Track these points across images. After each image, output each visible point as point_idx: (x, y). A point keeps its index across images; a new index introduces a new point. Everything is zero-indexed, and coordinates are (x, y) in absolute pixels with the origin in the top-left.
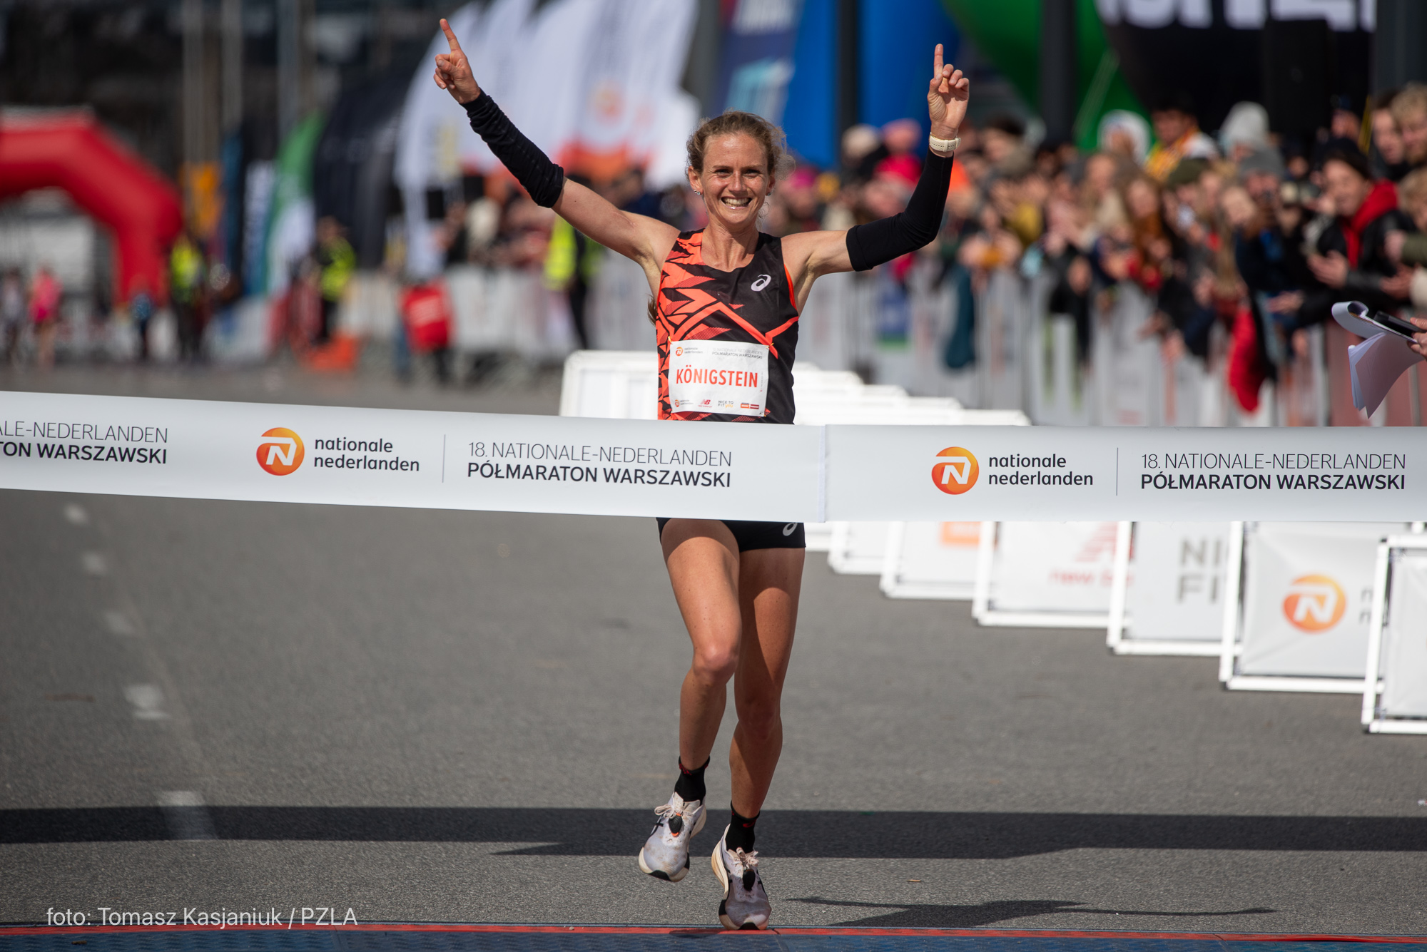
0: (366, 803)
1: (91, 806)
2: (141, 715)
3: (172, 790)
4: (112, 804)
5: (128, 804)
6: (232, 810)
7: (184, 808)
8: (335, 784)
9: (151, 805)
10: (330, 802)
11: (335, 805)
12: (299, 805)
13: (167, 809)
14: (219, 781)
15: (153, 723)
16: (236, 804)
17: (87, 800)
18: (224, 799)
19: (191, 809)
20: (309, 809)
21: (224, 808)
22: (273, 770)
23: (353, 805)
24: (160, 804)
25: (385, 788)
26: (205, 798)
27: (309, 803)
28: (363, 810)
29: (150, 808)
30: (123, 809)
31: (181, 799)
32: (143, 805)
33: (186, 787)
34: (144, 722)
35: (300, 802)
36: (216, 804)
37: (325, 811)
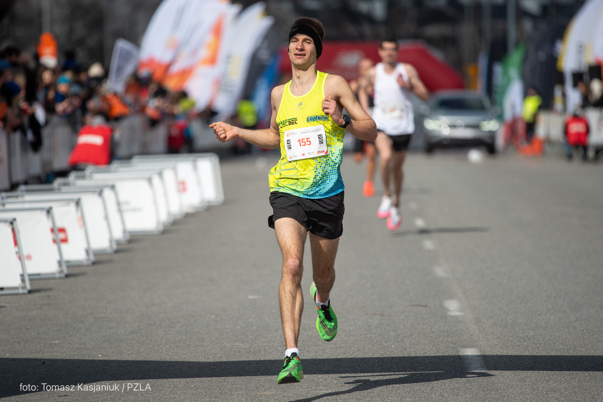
0: (553, 354)
1: (430, 355)
2: (451, 314)
3: (466, 348)
4: (439, 354)
5: (447, 354)
6: (493, 357)
7: (471, 356)
8: (539, 345)
9: (457, 355)
10: (537, 353)
11: (539, 354)
12: (523, 354)
13: (464, 356)
14: (486, 344)
15: (457, 317)
16: (495, 354)
17: (428, 353)
18: (489, 352)
19: (474, 356)
20: (527, 356)
21: (489, 356)
22: (510, 338)
23: (547, 354)
24: (461, 354)
25: (561, 347)
26: (481, 352)
27: (527, 354)
28: (551, 357)
29: (456, 356)
30: (444, 356)
31: (470, 352)
32: (453, 355)
33: (472, 347)
34: (452, 317)
35: (524, 353)
36: (486, 354)
37: (535, 357)
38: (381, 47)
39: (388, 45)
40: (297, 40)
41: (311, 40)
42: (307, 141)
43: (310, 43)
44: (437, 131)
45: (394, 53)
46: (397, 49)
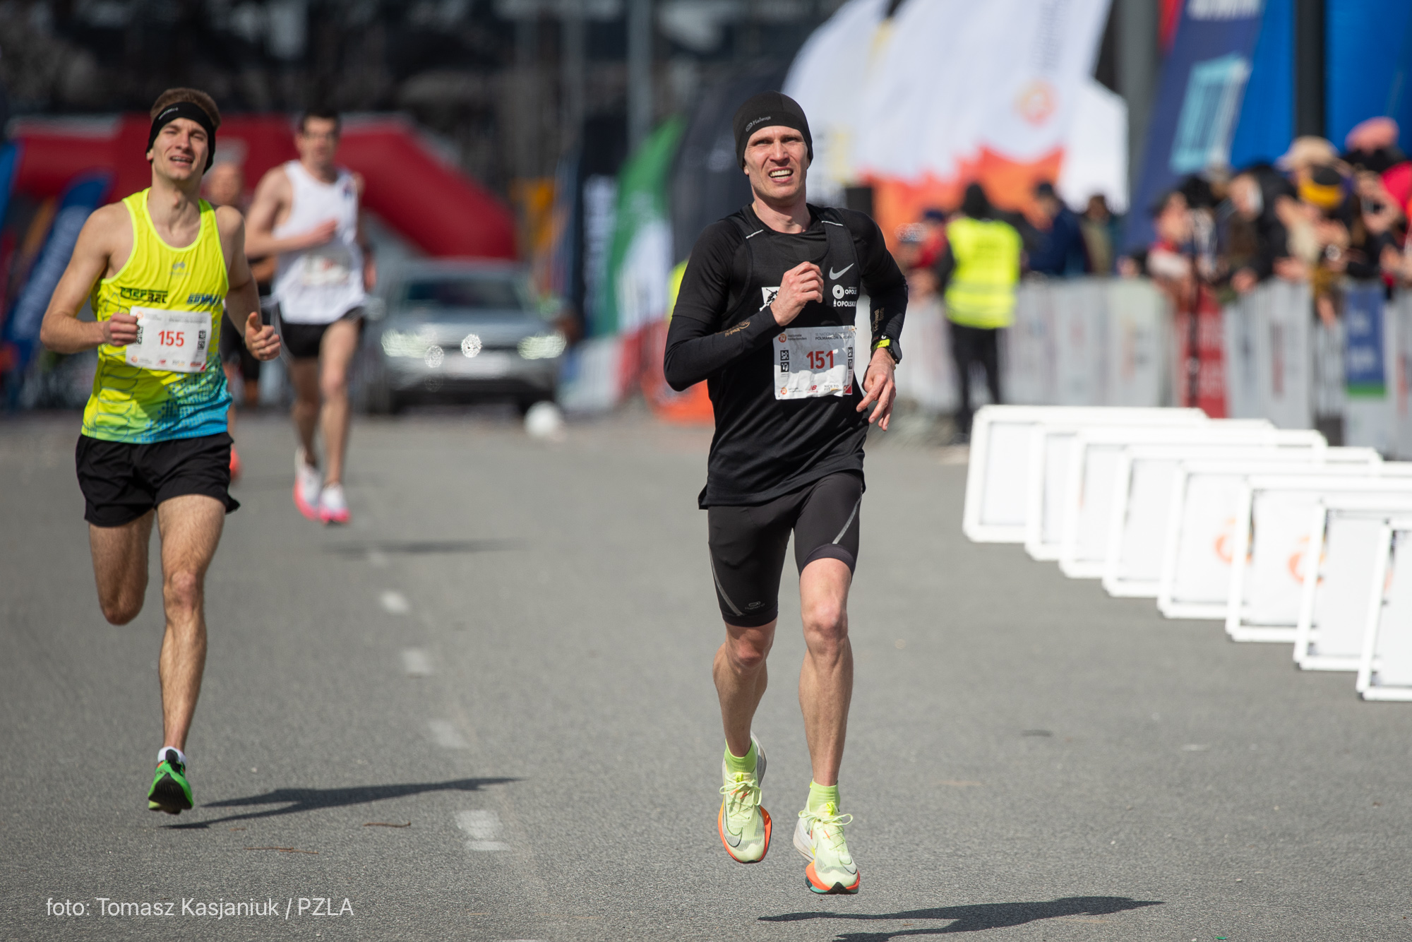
3: (513, 938)
14: (567, 927)
15: (490, 856)
33: (530, 935)
38: (302, 129)
39: (318, 127)
40: (176, 130)
41: (204, 135)
42: (178, 338)
43: (201, 139)
44: (415, 359)
45: (331, 143)
46: (335, 133)
